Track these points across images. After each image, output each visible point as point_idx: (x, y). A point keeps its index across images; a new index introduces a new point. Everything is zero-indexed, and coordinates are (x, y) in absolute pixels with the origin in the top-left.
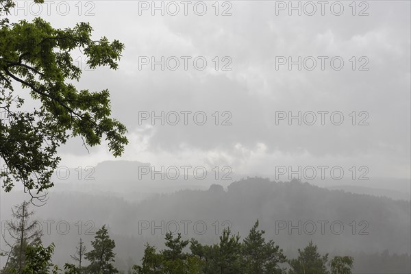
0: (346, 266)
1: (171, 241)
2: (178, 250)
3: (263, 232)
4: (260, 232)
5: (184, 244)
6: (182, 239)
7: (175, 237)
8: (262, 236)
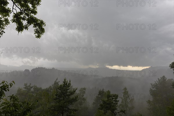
0: (84, 90)
1: (27, 86)
2: (29, 90)
3: (59, 82)
4: (58, 82)
5: (32, 87)
6: (31, 86)
7: (28, 85)
8: (59, 83)
